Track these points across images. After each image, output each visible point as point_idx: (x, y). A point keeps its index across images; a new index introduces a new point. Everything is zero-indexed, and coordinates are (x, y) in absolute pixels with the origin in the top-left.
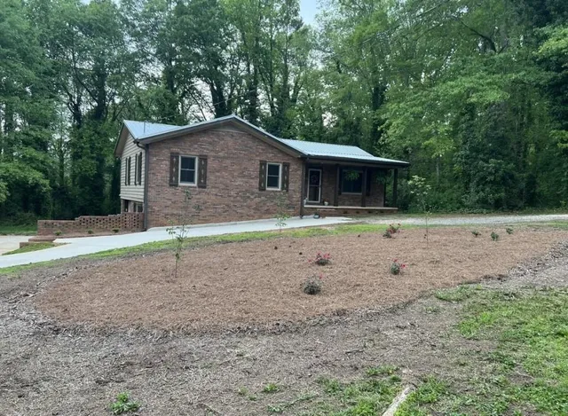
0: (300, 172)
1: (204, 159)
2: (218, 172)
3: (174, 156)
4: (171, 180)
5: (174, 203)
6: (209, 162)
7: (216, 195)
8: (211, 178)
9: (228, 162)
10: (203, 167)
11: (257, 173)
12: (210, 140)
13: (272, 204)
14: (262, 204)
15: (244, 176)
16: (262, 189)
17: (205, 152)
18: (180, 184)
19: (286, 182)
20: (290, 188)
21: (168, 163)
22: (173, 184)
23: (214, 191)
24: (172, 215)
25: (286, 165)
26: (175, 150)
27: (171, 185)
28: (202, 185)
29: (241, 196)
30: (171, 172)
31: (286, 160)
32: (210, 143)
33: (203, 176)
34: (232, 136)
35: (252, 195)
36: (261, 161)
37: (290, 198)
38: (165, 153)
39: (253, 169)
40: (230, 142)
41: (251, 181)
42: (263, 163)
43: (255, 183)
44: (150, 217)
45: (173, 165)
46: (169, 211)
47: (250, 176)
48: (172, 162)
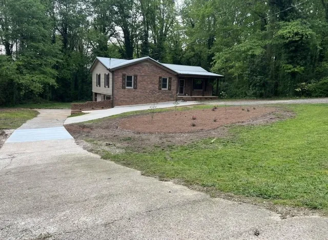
0: (176, 81)
1: (136, 76)
2: (141, 82)
3: (124, 75)
4: (123, 86)
5: (124, 96)
6: (138, 78)
7: (141, 92)
8: (139, 85)
9: (146, 77)
10: (136, 80)
11: (158, 82)
13: (164, 96)
14: (159, 96)
15: (153, 83)
16: (160, 89)
17: (136, 74)
18: (127, 87)
19: (170, 86)
20: (172, 89)
21: (121, 78)
22: (124, 88)
23: (140, 90)
24: (124, 101)
25: (170, 78)
26: (124, 73)
27: (123, 88)
28: (135, 88)
29: (151, 93)
30: (123, 83)
31: (170, 76)
32: (138, 70)
33: (135, 84)
34: (148, 66)
35: (156, 92)
37: (172, 93)
38: (121, 74)
39: (156, 80)
40: (146, 68)
41: (155, 86)
42: (160, 78)
43: (157, 86)
44: (115, 102)
45: (124, 79)
46: (122, 99)
47: (155, 84)
48: (123, 78)
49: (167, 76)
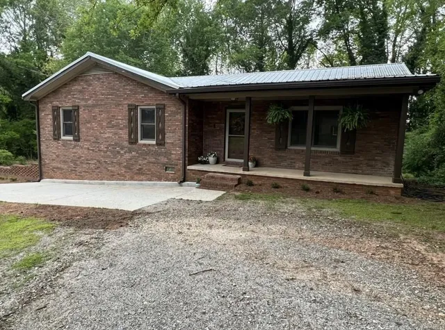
0: (180, 117)
1: (76, 110)
2: (88, 123)
3: (56, 110)
4: (54, 134)
5: (58, 156)
6: (81, 112)
7: (88, 149)
8: (83, 129)
9: (97, 110)
10: (76, 119)
11: (125, 122)
12: (80, 88)
13: (145, 162)
14: (132, 162)
15: (113, 127)
16: (133, 141)
17: (77, 102)
18: (63, 138)
19: (161, 132)
20: (167, 141)
23: (87, 145)
24: (58, 168)
25: (161, 108)
26: (56, 103)
27: (55, 139)
28: (76, 139)
29: (111, 152)
30: (54, 126)
31: (160, 100)
32: (80, 92)
33: (77, 129)
34: (99, 79)
35: (122, 149)
36: (129, 105)
37: (168, 154)
39: (122, 117)
41: (121, 132)
42: (132, 108)
43: (124, 134)
46: (55, 164)
47: (117, 126)
48: (53, 115)
49: (150, 103)
